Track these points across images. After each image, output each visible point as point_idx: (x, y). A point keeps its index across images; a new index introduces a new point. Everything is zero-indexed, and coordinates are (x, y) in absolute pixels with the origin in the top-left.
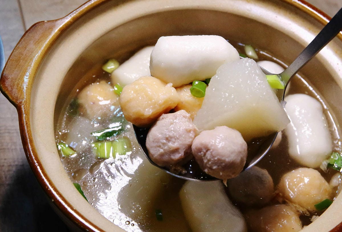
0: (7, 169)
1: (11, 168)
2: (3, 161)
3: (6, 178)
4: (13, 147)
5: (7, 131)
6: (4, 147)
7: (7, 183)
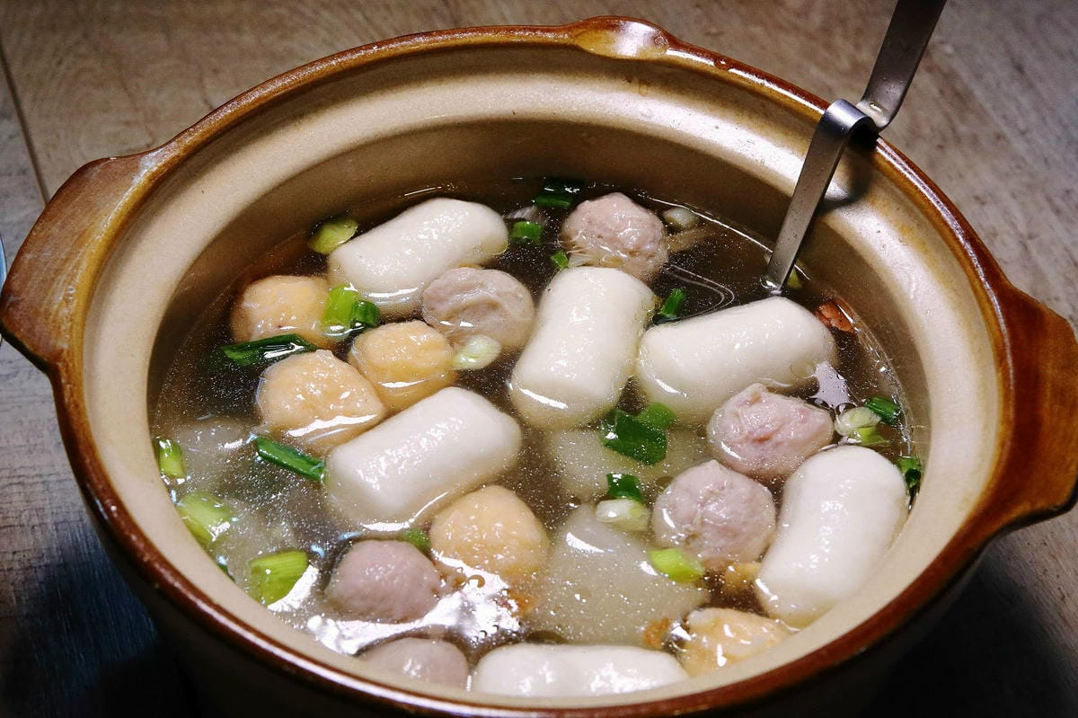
0: (21, 577)
1: (32, 572)
2: (9, 557)
3: (19, 599)
4: (36, 521)
5: (16, 480)
6: (11, 521)
7: (24, 612)
